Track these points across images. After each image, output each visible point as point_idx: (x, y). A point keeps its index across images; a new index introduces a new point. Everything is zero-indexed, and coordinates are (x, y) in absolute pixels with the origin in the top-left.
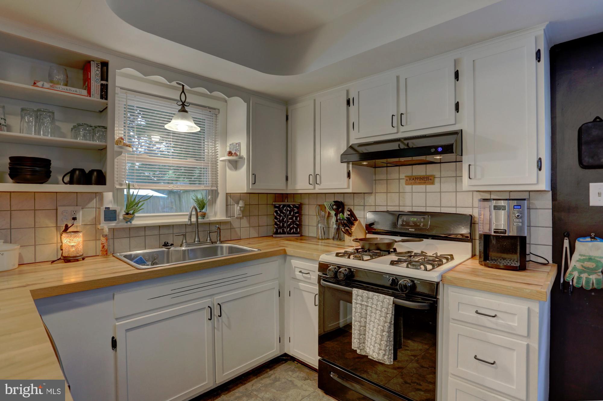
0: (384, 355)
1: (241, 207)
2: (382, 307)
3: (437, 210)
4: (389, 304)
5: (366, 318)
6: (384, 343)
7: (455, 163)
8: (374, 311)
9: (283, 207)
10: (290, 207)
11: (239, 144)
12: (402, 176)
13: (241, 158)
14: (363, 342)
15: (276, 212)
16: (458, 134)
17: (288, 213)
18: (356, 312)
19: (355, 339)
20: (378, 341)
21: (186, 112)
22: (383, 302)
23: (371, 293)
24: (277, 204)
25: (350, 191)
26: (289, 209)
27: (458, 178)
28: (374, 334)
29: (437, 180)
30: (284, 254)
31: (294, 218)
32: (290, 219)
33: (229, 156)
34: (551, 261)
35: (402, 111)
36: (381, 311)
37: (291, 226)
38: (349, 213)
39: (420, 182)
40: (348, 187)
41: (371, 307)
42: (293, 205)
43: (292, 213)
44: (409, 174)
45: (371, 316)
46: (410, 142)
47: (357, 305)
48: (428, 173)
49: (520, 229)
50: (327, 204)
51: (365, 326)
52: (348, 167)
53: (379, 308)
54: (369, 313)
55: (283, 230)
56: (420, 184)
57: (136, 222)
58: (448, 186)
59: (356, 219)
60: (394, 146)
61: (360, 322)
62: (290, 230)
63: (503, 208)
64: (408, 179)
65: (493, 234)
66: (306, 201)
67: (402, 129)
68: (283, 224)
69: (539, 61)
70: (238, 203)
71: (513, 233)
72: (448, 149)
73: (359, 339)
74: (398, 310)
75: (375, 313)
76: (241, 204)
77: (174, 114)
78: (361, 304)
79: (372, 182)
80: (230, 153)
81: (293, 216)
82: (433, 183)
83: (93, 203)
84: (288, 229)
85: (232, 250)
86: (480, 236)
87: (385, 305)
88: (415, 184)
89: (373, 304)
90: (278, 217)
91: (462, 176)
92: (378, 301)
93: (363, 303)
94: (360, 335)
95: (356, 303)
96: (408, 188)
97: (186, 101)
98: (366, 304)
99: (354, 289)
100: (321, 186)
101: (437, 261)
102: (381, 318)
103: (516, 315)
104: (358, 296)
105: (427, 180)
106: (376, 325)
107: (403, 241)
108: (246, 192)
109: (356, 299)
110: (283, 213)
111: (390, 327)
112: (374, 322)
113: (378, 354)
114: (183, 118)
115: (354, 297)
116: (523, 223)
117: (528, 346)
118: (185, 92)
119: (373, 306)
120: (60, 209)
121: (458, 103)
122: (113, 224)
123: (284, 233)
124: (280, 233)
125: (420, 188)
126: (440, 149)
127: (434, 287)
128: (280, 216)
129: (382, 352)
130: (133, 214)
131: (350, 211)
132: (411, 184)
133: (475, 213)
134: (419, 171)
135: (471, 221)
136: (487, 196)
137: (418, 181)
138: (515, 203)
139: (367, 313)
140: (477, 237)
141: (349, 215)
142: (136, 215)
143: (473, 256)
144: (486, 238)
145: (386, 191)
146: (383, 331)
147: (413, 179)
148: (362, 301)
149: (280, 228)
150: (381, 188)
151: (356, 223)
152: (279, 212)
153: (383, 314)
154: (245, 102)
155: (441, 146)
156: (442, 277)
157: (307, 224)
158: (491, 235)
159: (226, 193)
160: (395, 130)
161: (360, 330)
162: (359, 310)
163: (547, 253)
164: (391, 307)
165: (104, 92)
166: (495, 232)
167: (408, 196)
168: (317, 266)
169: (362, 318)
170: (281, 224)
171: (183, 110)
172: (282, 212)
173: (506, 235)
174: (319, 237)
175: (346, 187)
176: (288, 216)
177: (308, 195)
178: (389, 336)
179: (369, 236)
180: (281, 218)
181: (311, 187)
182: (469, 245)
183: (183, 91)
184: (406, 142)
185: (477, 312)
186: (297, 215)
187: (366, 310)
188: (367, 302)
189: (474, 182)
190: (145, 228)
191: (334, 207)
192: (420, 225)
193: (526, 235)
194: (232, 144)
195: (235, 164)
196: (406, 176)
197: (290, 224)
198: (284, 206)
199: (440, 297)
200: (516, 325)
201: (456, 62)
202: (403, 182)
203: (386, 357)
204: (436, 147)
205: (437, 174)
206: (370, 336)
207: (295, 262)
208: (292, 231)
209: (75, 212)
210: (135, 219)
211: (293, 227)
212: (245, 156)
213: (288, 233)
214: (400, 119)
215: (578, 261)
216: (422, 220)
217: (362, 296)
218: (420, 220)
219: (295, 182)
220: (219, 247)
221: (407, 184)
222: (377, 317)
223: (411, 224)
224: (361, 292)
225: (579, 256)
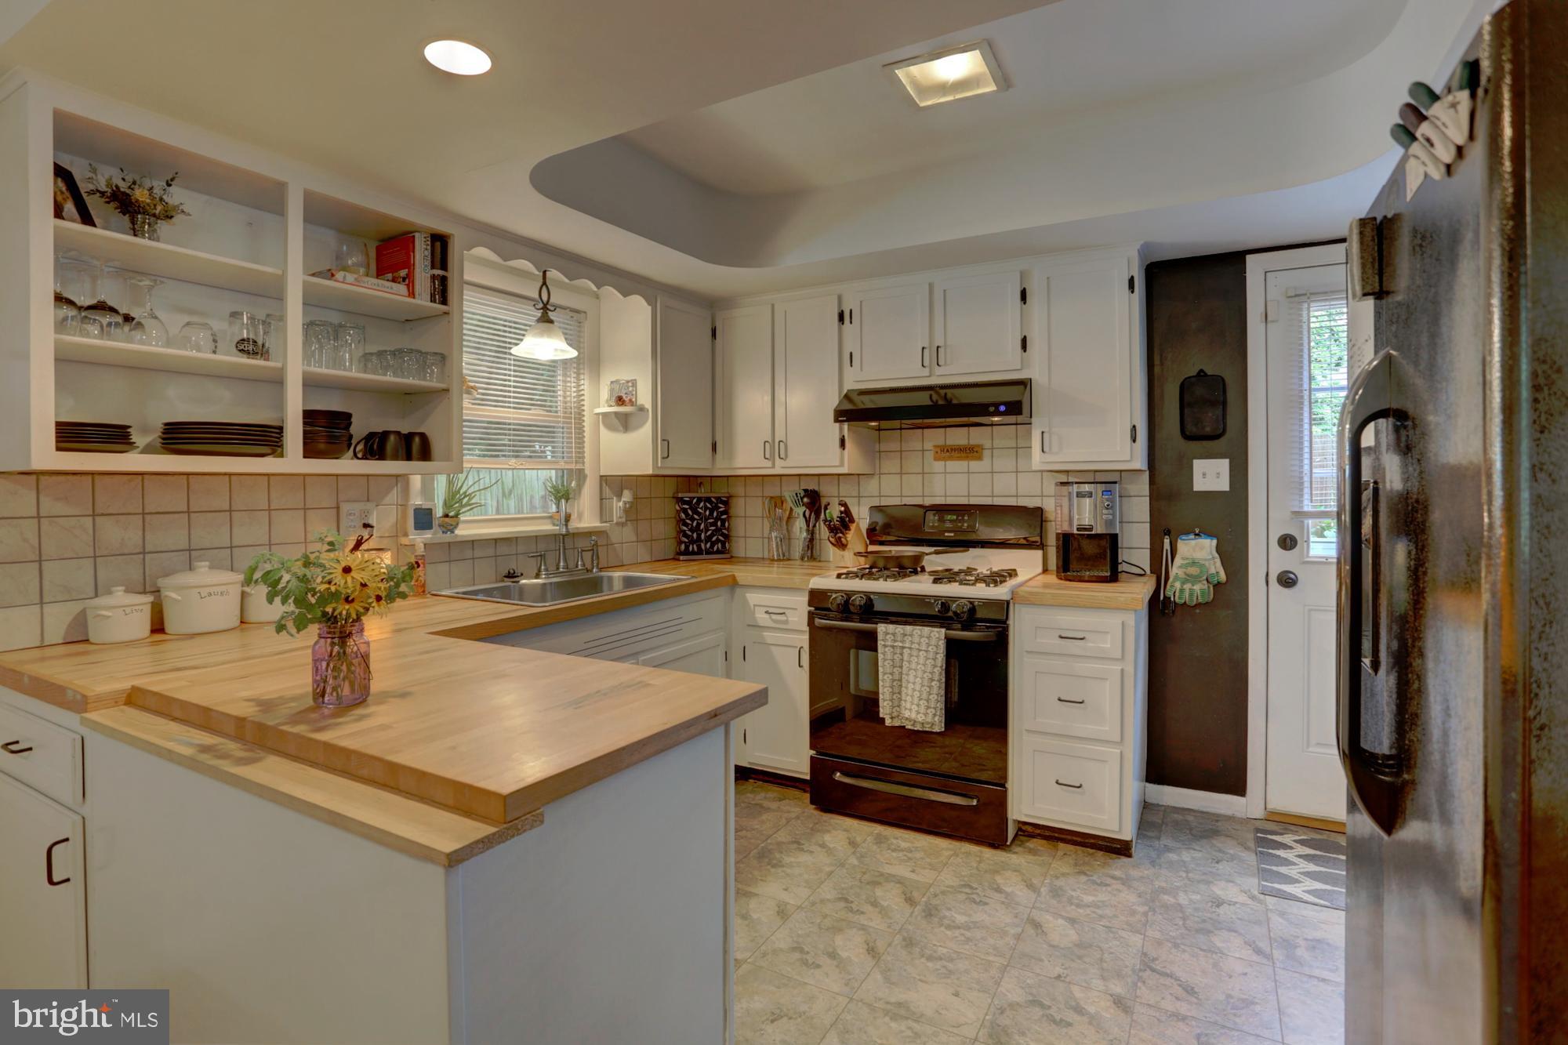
0: (935, 715)
1: (625, 503)
2: (928, 645)
3: (988, 501)
4: (939, 639)
5: (901, 667)
6: (934, 697)
7: (1014, 426)
8: (915, 653)
9: (698, 502)
10: (711, 502)
11: (634, 383)
12: (929, 445)
13: (642, 409)
14: (897, 704)
15: (685, 511)
16: (1024, 384)
17: (707, 513)
18: (885, 660)
19: (884, 700)
20: (925, 696)
21: (551, 322)
22: (929, 637)
23: (908, 628)
24: (686, 496)
25: (844, 470)
26: (709, 505)
27: (1021, 449)
28: (918, 687)
29: (987, 453)
30: (733, 584)
31: (719, 523)
32: (712, 524)
33: (618, 405)
34: (1148, 572)
35: (939, 341)
37: (714, 539)
38: (843, 509)
39: (959, 455)
40: (842, 465)
41: (910, 648)
42: (718, 498)
43: (715, 514)
44: (941, 442)
45: (909, 662)
46: (949, 392)
47: (887, 649)
48: (973, 442)
49: (1110, 523)
50: (789, 492)
51: (900, 680)
52: (841, 430)
53: (923, 647)
54: (906, 657)
55: (699, 547)
56: (959, 459)
57: (463, 532)
58: (1004, 462)
59: (852, 521)
60: (923, 399)
61: (892, 674)
62: (712, 546)
63: (1090, 495)
64: (939, 452)
65: (1075, 532)
66: (739, 490)
67: (938, 371)
68: (699, 536)
69: (1133, 292)
70: (619, 496)
71: (1099, 529)
72: (1015, 408)
73: (892, 700)
74: (952, 645)
75: (918, 656)
76: (627, 496)
77: (530, 326)
78: (893, 647)
79: (873, 454)
80: (620, 401)
81: (718, 519)
82: (980, 458)
83: (393, 496)
84: (708, 545)
86: (1058, 534)
87: (933, 642)
88: (951, 458)
89: (912, 643)
90: (688, 521)
91: (1031, 447)
92: (921, 636)
93: (896, 644)
94: (893, 693)
95: (885, 646)
96: (939, 466)
97: (551, 301)
98: (901, 644)
99: (879, 625)
100: (789, 462)
101: (997, 578)
102: (928, 662)
103: (1108, 633)
104: (887, 634)
105: (970, 452)
106: (920, 674)
107: (937, 553)
108: (650, 472)
109: (885, 641)
110: (699, 514)
111: (940, 674)
112: (916, 670)
113: (926, 714)
114: (549, 333)
115: (880, 636)
116: (1114, 515)
117: (1122, 670)
118: (548, 284)
119: (913, 647)
120: (345, 508)
121: (1025, 337)
122: (428, 535)
123: (700, 552)
124: (693, 553)
125: (957, 465)
126: (1002, 408)
127: (1004, 606)
128: (693, 519)
129: (931, 711)
130: (456, 516)
131: (845, 505)
132: (944, 459)
133: (1049, 505)
134: (958, 437)
135: (1035, 516)
136: (1064, 479)
137: (956, 454)
138: (1103, 487)
139: (902, 660)
140: (1052, 541)
141: (841, 512)
142: (462, 518)
143: (1045, 570)
144: (1066, 539)
145: (899, 471)
146: (932, 680)
147: (948, 451)
148: (895, 641)
149: (692, 542)
150: (891, 465)
151: (853, 527)
152: (690, 512)
153: (931, 655)
154: (649, 304)
155: (1004, 404)
156: (1013, 593)
157: (742, 533)
158: (1073, 535)
159: (601, 476)
160: (926, 372)
161: (892, 687)
162: (889, 656)
163: (1143, 559)
164: (942, 644)
166: (1078, 529)
167: (938, 480)
168: (805, 599)
169: (894, 667)
170: (695, 535)
171: (545, 319)
172: (695, 512)
173: (1093, 532)
174: (773, 556)
175: (836, 464)
176: (706, 520)
177: (743, 478)
178: (940, 687)
179: (872, 548)
180: (695, 524)
181: (769, 464)
182: (1039, 553)
183: (544, 283)
184: (942, 392)
185: (1061, 637)
186: (724, 517)
187: (902, 654)
188: (902, 642)
189: (1048, 458)
190: (473, 543)
191: (805, 500)
192: (963, 525)
193: (1118, 532)
194: (617, 381)
195: (624, 422)
196: (935, 446)
197: (712, 535)
198: (700, 500)
199: (1010, 622)
200: (1109, 646)
201: (1023, 275)
202: (930, 455)
203: (936, 719)
204: (997, 405)
205: (987, 444)
206: (910, 692)
207: (753, 598)
208: (715, 548)
209: (367, 513)
210: (461, 526)
211: (718, 541)
212: (648, 405)
213: (708, 552)
214: (935, 354)
215: (1180, 567)
216: (966, 518)
217: (894, 634)
218: (963, 517)
219: (731, 455)
220: (602, 577)
221: (936, 459)
222: (922, 661)
223: (948, 525)
224: (891, 627)
225: (1183, 559)
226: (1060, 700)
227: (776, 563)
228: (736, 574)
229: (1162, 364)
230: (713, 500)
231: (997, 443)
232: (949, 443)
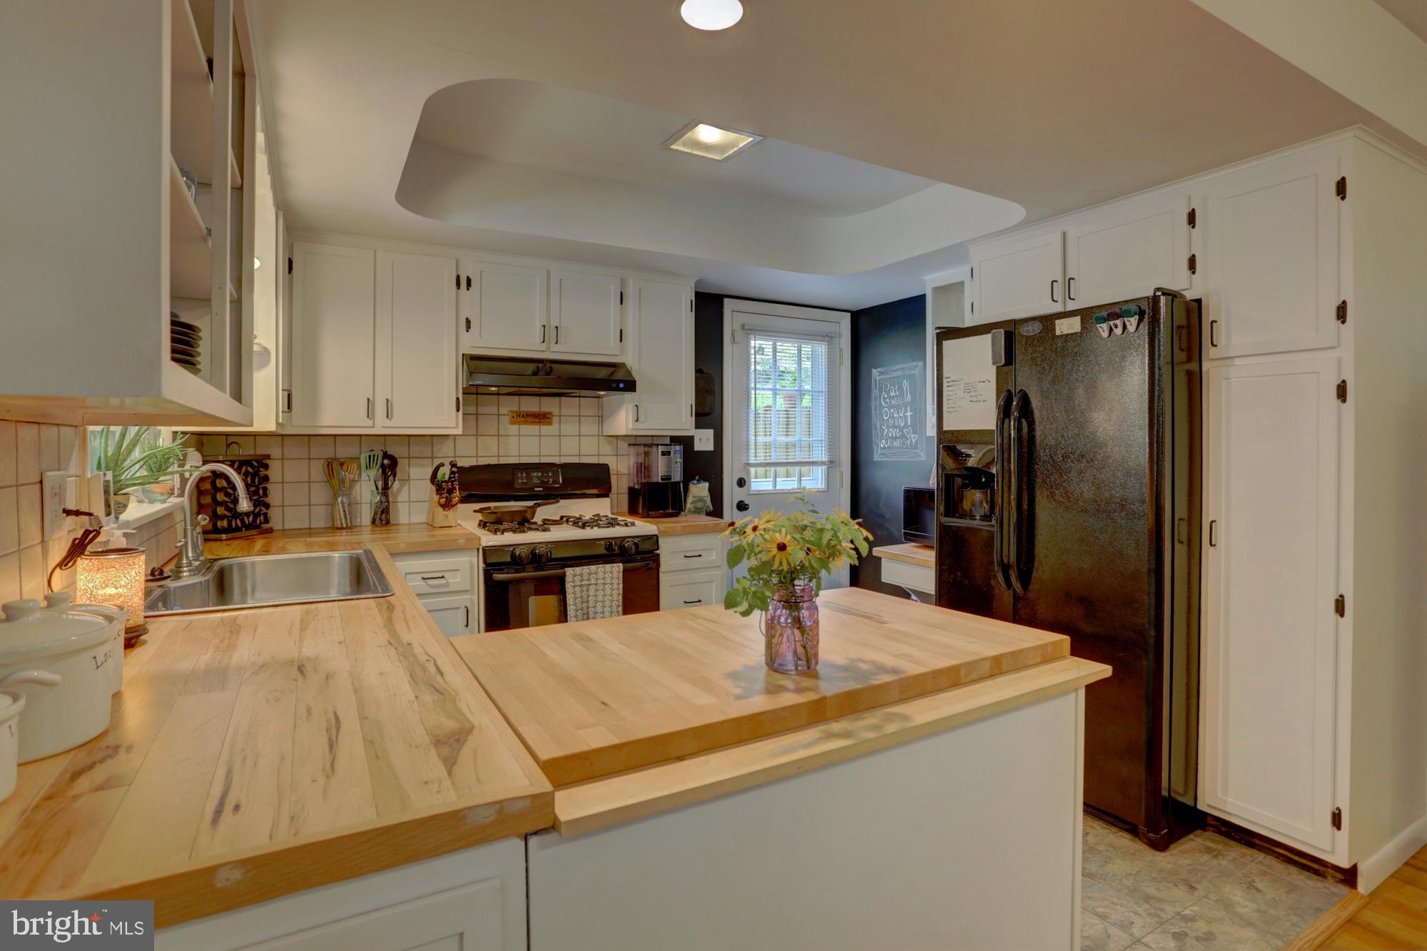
2: (612, 578)
4: (619, 572)
5: (587, 602)
7: (578, 399)
8: (600, 587)
13: (265, 351)
22: (611, 572)
23: (593, 568)
25: (458, 431)
27: (583, 417)
29: (555, 419)
31: (261, 492)
35: (558, 322)
36: (611, 584)
37: (257, 510)
39: (533, 420)
40: (457, 426)
41: (596, 584)
42: (259, 461)
43: (257, 480)
44: (516, 409)
45: (595, 596)
47: (576, 589)
48: (544, 410)
49: (680, 474)
50: (360, 455)
52: (457, 392)
53: (608, 581)
54: (592, 592)
56: (532, 423)
58: (570, 427)
62: (255, 520)
63: (668, 453)
64: (516, 416)
65: (660, 481)
67: (553, 347)
69: (692, 311)
71: (674, 478)
74: (627, 576)
75: (603, 590)
78: (581, 586)
81: (260, 486)
82: (550, 424)
83: (74, 460)
84: (252, 518)
86: (629, 484)
87: (615, 575)
88: (526, 423)
89: (597, 579)
92: (605, 573)
93: (583, 583)
95: (573, 587)
96: (513, 429)
98: (587, 583)
99: (566, 569)
103: (707, 549)
104: (575, 575)
105: (542, 418)
107: (536, 506)
109: (573, 582)
112: (603, 602)
115: (568, 579)
116: (680, 468)
117: (722, 573)
119: (598, 582)
120: (48, 482)
121: (622, 330)
125: (533, 429)
126: (621, 385)
132: (520, 423)
134: (529, 404)
137: (530, 419)
139: (588, 595)
145: (475, 433)
147: (523, 416)
148: (582, 580)
158: (656, 483)
160: (543, 347)
162: (578, 595)
164: (621, 576)
166: (662, 479)
167: (513, 442)
169: (583, 603)
173: (672, 481)
174: (342, 524)
181: (370, 423)
182: (607, 500)
185: (685, 556)
186: (264, 484)
187: (587, 591)
188: (589, 580)
191: (380, 463)
192: (548, 481)
196: (511, 411)
197: (255, 506)
199: (659, 551)
200: (714, 558)
202: (505, 420)
205: (555, 411)
208: (258, 522)
211: (261, 512)
214: (551, 332)
215: (692, 503)
216: (550, 474)
217: (581, 575)
218: (547, 473)
221: (512, 423)
222: (608, 592)
223: (536, 481)
224: (578, 570)
225: (694, 497)
226: (685, 602)
227: (344, 531)
230: (255, 463)
231: (564, 412)
232: (522, 409)
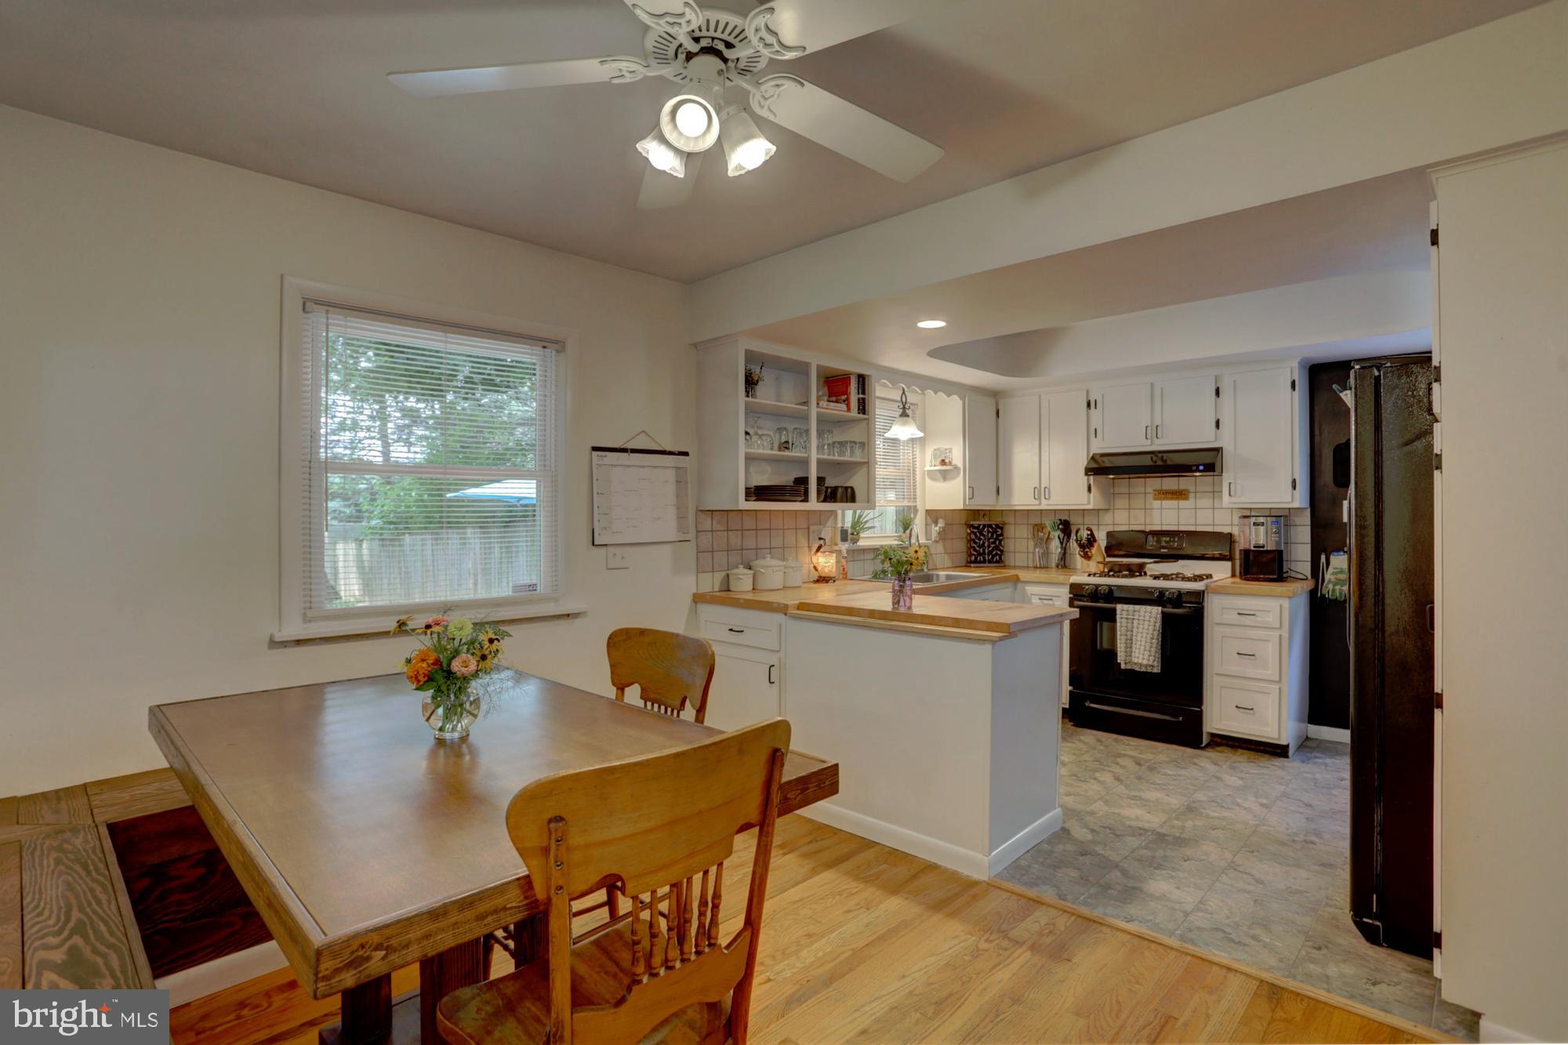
0: (1154, 661)
1: (940, 527)
2: (1150, 617)
3: (1193, 529)
4: (1157, 613)
5: (1132, 631)
6: (1153, 650)
7: (1212, 478)
8: (1141, 622)
9: (984, 528)
10: (992, 528)
11: (950, 451)
12: (1149, 490)
13: (956, 468)
14: (1129, 654)
15: (975, 534)
16: (1218, 451)
17: (990, 534)
18: (1121, 627)
19: (1121, 652)
20: (1148, 648)
21: (908, 416)
23: (1137, 607)
24: (976, 523)
25: (1091, 507)
26: (991, 530)
27: (1216, 493)
28: (1143, 643)
29: (1192, 495)
30: (1016, 580)
31: (997, 542)
32: (993, 543)
33: (943, 465)
34: (1309, 577)
35: (1158, 422)
36: (1149, 621)
37: (994, 553)
38: (1089, 533)
39: (1171, 496)
40: (1089, 503)
41: (1138, 619)
42: (996, 525)
43: (995, 536)
44: (1158, 487)
45: (1138, 628)
46: (1165, 456)
47: (1123, 620)
48: (1182, 487)
49: (1278, 543)
50: (1048, 523)
51: (1131, 640)
52: (1088, 480)
53: (1147, 618)
54: (1135, 625)
55: (984, 558)
56: (1172, 499)
57: (862, 543)
58: (1205, 502)
59: (1095, 541)
60: (1147, 461)
61: (1126, 635)
62: (993, 558)
63: (1263, 524)
64: (1157, 494)
65: (1252, 548)
66: (1010, 519)
67: (1157, 441)
68: (984, 550)
69: (1294, 390)
70: (936, 523)
71: (1270, 547)
72: (1210, 468)
73: (1126, 652)
74: (1165, 617)
75: (1143, 624)
76: (941, 524)
78: (1127, 618)
79: (1110, 496)
80: (943, 462)
81: (996, 539)
82: (1186, 498)
83: (830, 522)
84: (990, 557)
85: (948, 577)
86: (1241, 550)
87: (1153, 615)
88: (1165, 499)
89: (1139, 616)
90: (977, 541)
91: (1222, 492)
92: (1145, 612)
93: (1129, 617)
94: (1127, 648)
95: (1122, 618)
96: (1157, 504)
99: (1118, 605)
100: (1051, 502)
101: (1198, 578)
102: (1150, 628)
103: (1269, 611)
104: (1123, 610)
105: (1180, 495)
106: (1145, 635)
107: (1155, 562)
108: (962, 508)
109: (1121, 615)
110: (984, 536)
111: (1158, 635)
112: (1142, 633)
113: (1149, 660)
114: (904, 424)
115: (1118, 612)
116: (1280, 538)
117: (1280, 636)
119: (1140, 618)
120: (812, 528)
121: (1218, 420)
122: (847, 544)
123: (984, 562)
124: (980, 562)
125: (1172, 503)
126: (1201, 468)
127: (1199, 595)
128: (980, 539)
129: (1152, 658)
130: (858, 534)
131: (1091, 530)
132: (1160, 499)
133: (1235, 531)
134: (1171, 483)
135: (1229, 538)
136: (1247, 513)
137: (1169, 496)
138: (1274, 519)
139: (1133, 627)
140: (1237, 555)
141: (1088, 535)
143: (1233, 575)
144: (1246, 553)
145: (1127, 507)
146: (1152, 639)
147: (1165, 493)
148: (1128, 615)
149: (979, 554)
150: (1121, 502)
151: (1096, 545)
152: (978, 534)
153: (1152, 623)
154: (961, 399)
155: (1204, 465)
156: (1207, 586)
157: (1012, 549)
158: (1250, 550)
159: (927, 510)
160: (1149, 442)
161: (1126, 644)
162: (1124, 624)
163: (1305, 568)
164: (1159, 617)
165: (863, 407)
166: (1254, 547)
167: (1156, 514)
168: (1067, 589)
169: (1127, 631)
170: (981, 550)
171: (904, 415)
172: (982, 534)
173: (1265, 549)
174: (1038, 564)
175: (1086, 503)
176: (989, 540)
178: (1158, 644)
179: (1108, 559)
180: (981, 542)
181: (1037, 502)
182: (1228, 564)
183: (904, 392)
184: (1160, 455)
185: (1239, 614)
186: (1001, 538)
187: (1133, 623)
188: (1134, 615)
189: (1234, 500)
190: (864, 550)
191: (1061, 527)
192: (1174, 544)
193: (1282, 548)
194: (938, 449)
195: (945, 476)
196: (1154, 490)
197: (993, 550)
198: (984, 526)
199: (1205, 604)
200: (1271, 620)
201: (1216, 378)
202: (1150, 497)
203: (1155, 663)
204: (1198, 466)
205: (1192, 489)
206: (1138, 647)
207: (1031, 589)
208: (995, 559)
209: (820, 532)
211: (997, 554)
212: (960, 465)
213: (990, 562)
214: (1155, 431)
215: (1333, 574)
216: (1176, 539)
217: (1127, 611)
218: (1174, 538)
219: (1010, 495)
220: (932, 575)
221: (1155, 499)
222: (1146, 627)
223: (1163, 544)
224: (1125, 607)
225: (1335, 568)
226: (1238, 653)
227: (1040, 568)
228: (1019, 574)
229: (1320, 434)
230: (994, 526)
231: (1199, 488)
232: (1164, 488)
